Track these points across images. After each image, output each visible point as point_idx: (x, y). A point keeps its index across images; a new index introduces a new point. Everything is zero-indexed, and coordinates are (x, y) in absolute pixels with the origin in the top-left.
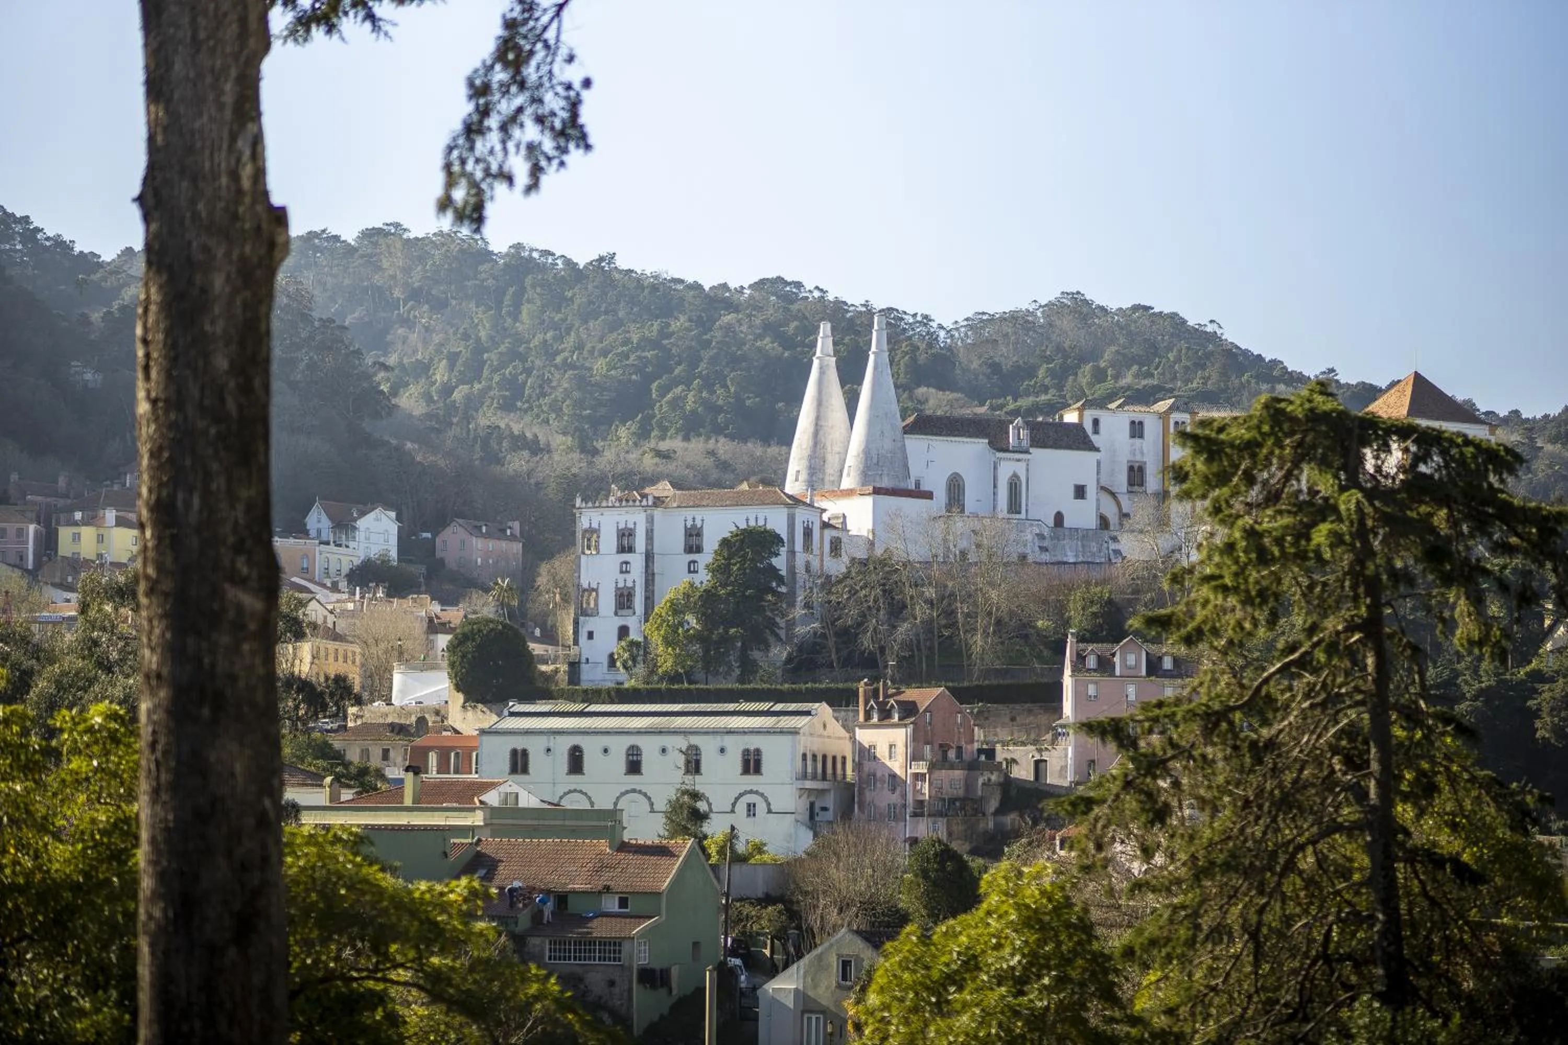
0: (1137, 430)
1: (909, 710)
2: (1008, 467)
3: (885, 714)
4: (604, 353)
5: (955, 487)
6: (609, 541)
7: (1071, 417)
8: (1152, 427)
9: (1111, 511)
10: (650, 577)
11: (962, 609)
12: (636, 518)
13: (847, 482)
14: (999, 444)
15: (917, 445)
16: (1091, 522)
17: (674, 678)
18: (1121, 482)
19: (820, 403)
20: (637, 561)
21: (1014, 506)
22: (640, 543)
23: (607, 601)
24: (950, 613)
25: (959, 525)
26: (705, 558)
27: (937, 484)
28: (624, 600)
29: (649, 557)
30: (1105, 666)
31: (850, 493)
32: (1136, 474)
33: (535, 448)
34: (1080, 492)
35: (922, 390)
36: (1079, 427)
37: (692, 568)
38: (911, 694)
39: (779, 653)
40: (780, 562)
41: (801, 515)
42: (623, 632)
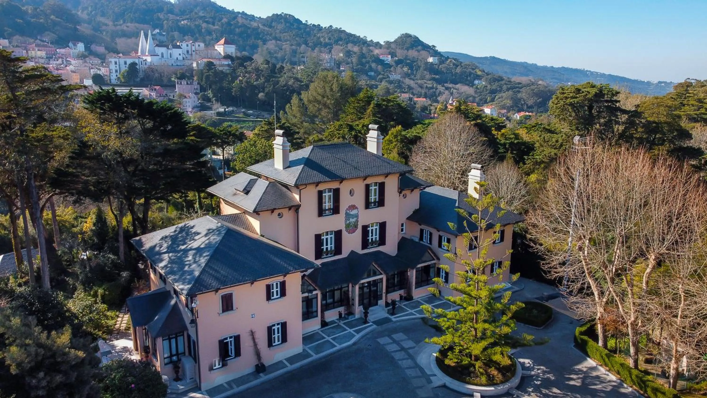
0: (187, 45)
1: (155, 89)
2: (169, 51)
3: (152, 90)
4: (117, 7)
5: (162, 54)
6: (113, 63)
7: (178, 44)
8: (189, 45)
9: (185, 57)
10: (120, 68)
11: (162, 74)
12: (117, 60)
13: (147, 54)
14: (168, 48)
15: (157, 48)
16: (182, 59)
17: (123, 83)
18: (186, 53)
19: (142, 43)
20: (118, 66)
21: (171, 57)
22: (118, 63)
23: (114, 71)
24: (161, 75)
25: (163, 60)
26: (127, 66)
27: (160, 54)
28: (116, 71)
29: (119, 65)
30: (181, 84)
31: (147, 56)
32: (188, 52)
33: (106, 25)
34: (180, 54)
35: (169, 15)
36: (179, 45)
37: (126, 67)
38: (156, 87)
39: (138, 79)
40: (138, 67)
41: (140, 60)
42: (117, 75)
